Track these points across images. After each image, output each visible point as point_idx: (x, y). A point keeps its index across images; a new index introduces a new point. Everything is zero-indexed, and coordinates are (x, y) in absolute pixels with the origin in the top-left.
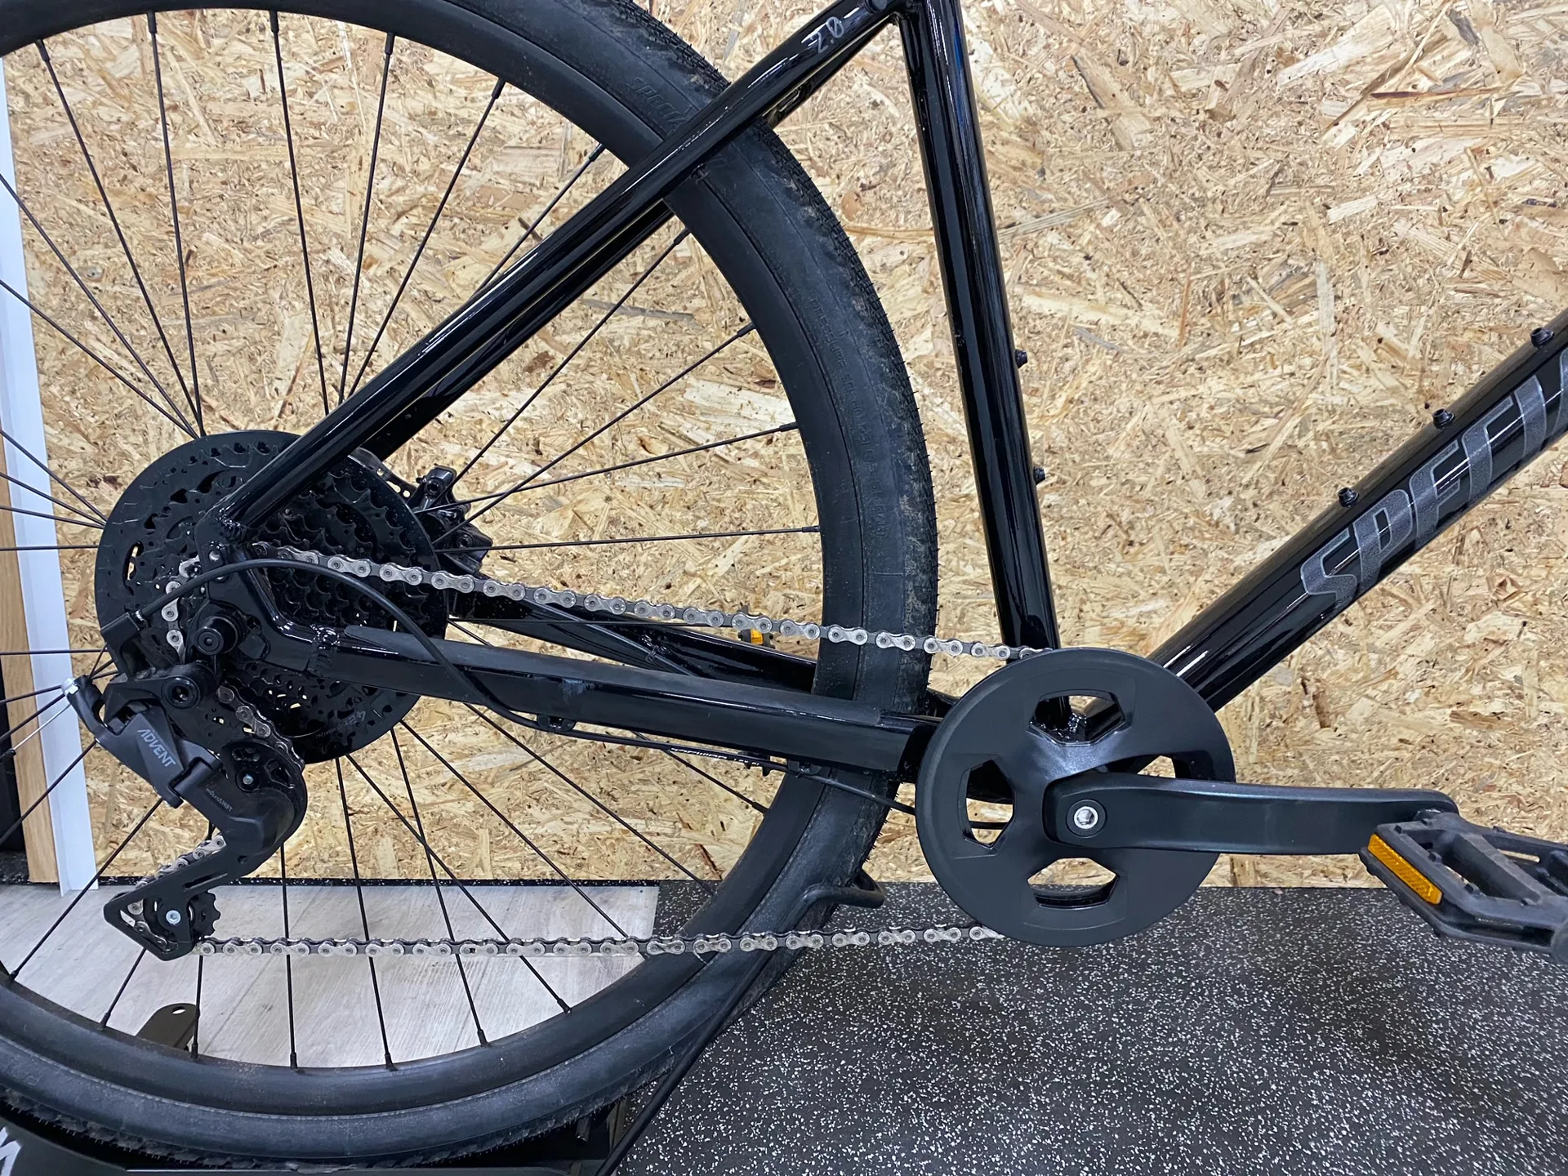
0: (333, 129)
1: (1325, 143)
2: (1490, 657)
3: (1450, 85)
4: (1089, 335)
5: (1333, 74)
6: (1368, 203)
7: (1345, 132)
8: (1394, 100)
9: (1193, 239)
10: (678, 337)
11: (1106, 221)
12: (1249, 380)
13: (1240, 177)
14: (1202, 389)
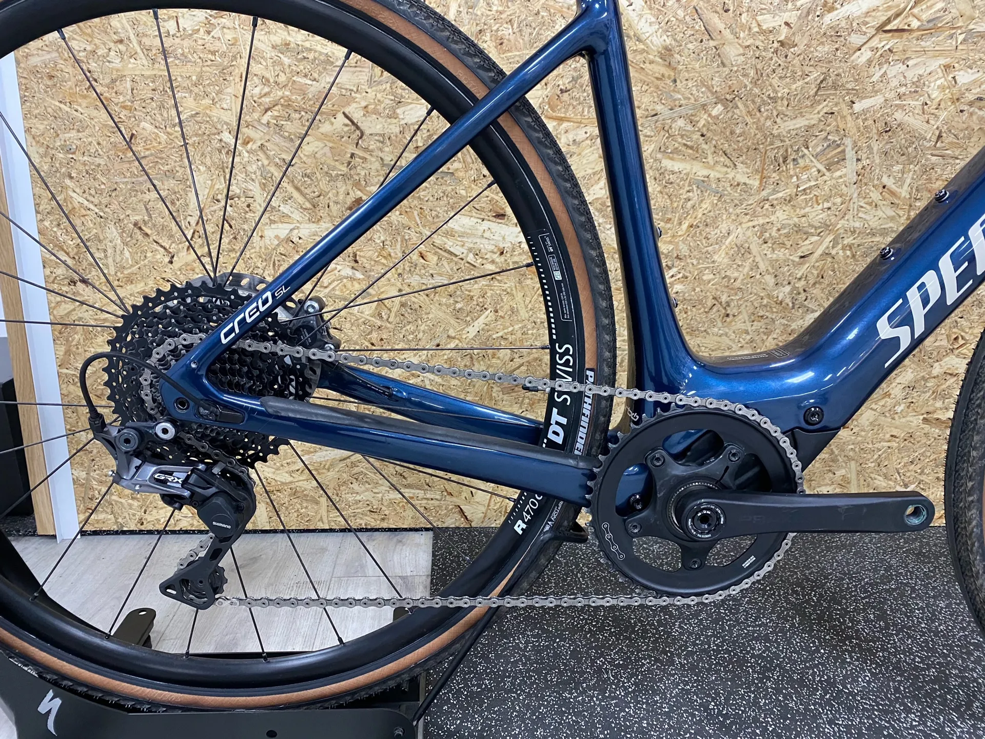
0: (223, 55)
1: (853, 62)
2: (948, 383)
3: (931, 25)
4: (703, 185)
5: (858, 18)
6: (878, 100)
7: (864, 56)
8: (896, 34)
9: (769, 123)
10: (444, 188)
11: (714, 112)
12: (803, 212)
13: (800, 83)
14: (773, 218)
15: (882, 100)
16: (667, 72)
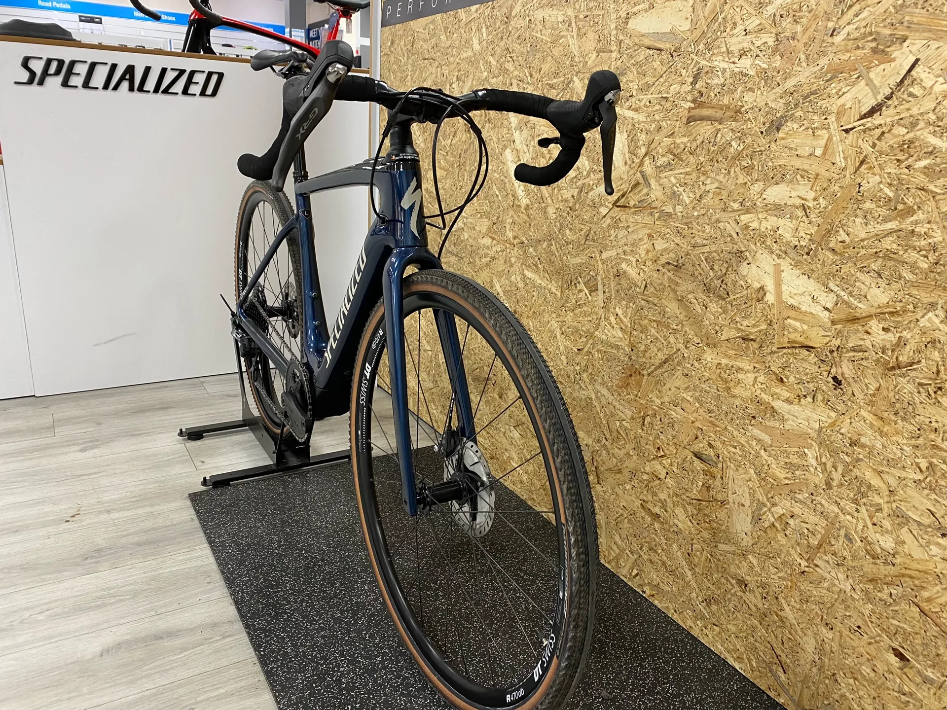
3: (640, 205)
6: (613, 253)
7: (607, 222)
8: (622, 209)
11: (544, 246)
13: (578, 235)
15: (616, 253)
16: (528, 220)
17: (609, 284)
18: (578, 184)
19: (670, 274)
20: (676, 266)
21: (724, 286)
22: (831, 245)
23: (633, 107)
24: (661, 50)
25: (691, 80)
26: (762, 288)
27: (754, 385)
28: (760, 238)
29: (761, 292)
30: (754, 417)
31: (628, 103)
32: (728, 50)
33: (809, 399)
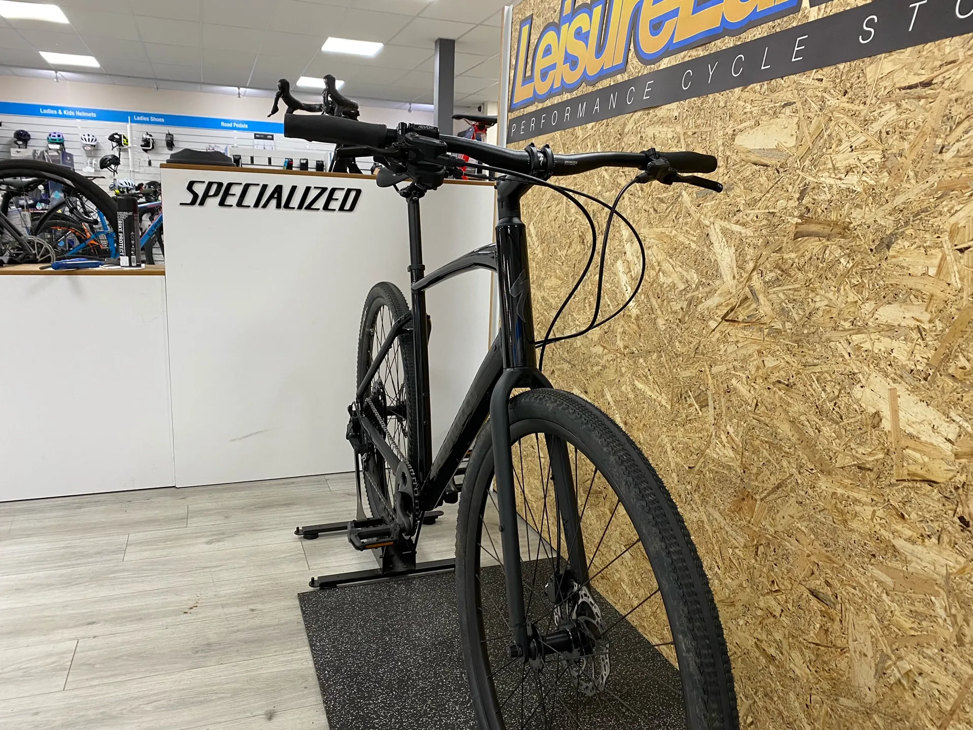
1: (711, 338)
3: (749, 320)
5: (713, 309)
6: (724, 368)
7: (716, 335)
8: (731, 323)
9: (674, 370)
11: (654, 357)
15: (726, 368)
16: (638, 330)
17: (719, 400)
18: (687, 297)
19: (780, 393)
20: (787, 385)
21: (837, 409)
22: (951, 371)
23: (741, 222)
24: (767, 166)
25: (797, 195)
26: (877, 414)
27: (872, 519)
28: (874, 360)
29: (877, 419)
30: (874, 556)
31: (735, 218)
32: (834, 166)
33: (934, 540)
